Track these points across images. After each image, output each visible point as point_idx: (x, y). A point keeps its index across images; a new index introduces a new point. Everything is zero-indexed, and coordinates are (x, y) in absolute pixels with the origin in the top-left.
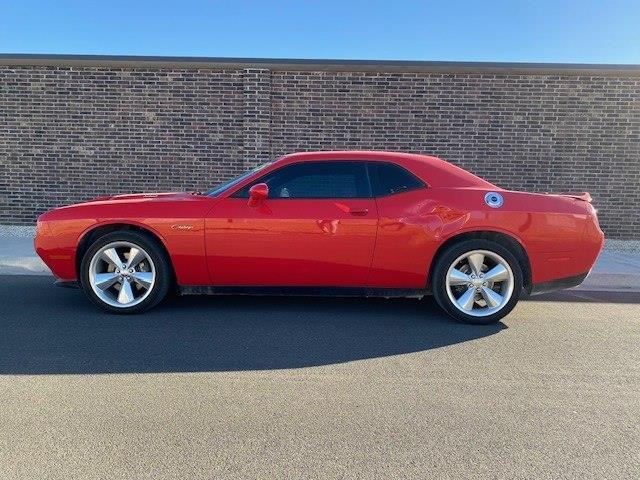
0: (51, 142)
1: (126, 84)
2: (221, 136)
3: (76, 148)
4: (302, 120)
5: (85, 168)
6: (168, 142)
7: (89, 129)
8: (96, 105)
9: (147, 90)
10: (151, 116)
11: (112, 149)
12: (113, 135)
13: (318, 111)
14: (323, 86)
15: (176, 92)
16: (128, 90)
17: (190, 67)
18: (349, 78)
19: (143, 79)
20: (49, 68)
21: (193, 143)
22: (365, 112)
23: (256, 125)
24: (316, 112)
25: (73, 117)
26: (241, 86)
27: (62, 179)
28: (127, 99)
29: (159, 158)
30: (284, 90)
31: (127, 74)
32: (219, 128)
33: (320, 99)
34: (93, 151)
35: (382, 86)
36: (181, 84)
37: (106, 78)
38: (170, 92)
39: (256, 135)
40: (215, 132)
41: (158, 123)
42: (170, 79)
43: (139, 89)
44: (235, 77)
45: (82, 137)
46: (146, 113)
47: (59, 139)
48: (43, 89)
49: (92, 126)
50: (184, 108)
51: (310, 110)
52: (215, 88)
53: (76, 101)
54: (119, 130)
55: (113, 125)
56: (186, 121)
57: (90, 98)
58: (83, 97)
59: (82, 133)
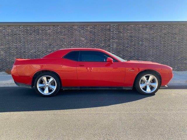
0: (54, 47)
1: (76, 30)
2: (104, 44)
4: (127, 39)
6: (88, 47)
7: (65, 43)
8: (67, 37)
9: (82, 31)
10: (83, 39)
12: (72, 45)
13: (132, 36)
14: (133, 29)
15: (91, 32)
16: (77, 32)
17: (95, 25)
18: (141, 27)
19: (81, 28)
20: (54, 26)
22: (145, 36)
23: (114, 41)
24: (131, 36)
25: (60, 40)
26: (109, 30)
28: (76, 34)
30: (122, 30)
31: (76, 27)
32: (103, 42)
33: (132, 32)
35: (150, 29)
36: (92, 29)
37: (70, 28)
38: (89, 32)
39: (114, 43)
40: (102, 43)
41: (85, 41)
42: (89, 28)
43: (80, 32)
44: (108, 27)
45: (63, 46)
46: (82, 38)
47: (56, 46)
48: (52, 32)
49: (66, 42)
50: (93, 37)
51: (130, 36)
52: (102, 30)
53: (61, 35)
54: (74, 43)
55: (72, 42)
56: (93, 40)
57: (65, 34)
58: (63, 34)
59: (63, 45)
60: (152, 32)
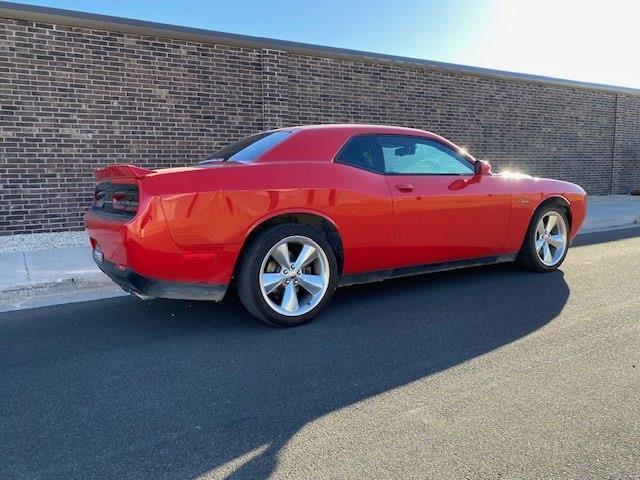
0: (28, 121)
1: (130, 53)
2: (241, 119)
3: (67, 131)
4: (315, 105)
5: (81, 156)
6: (184, 125)
7: (84, 107)
8: (92, 77)
9: (157, 62)
10: (162, 93)
11: (117, 132)
12: (117, 115)
14: (331, 73)
15: (191, 68)
16: (134, 61)
17: (206, 41)
18: (352, 67)
19: (152, 49)
20: (22, 22)
21: (211, 126)
23: (276, 108)
24: (326, 97)
25: (60, 90)
26: (258, 67)
27: (47, 171)
28: (133, 71)
29: (175, 143)
30: (298, 73)
31: (132, 41)
32: (239, 110)
33: (329, 85)
34: (90, 135)
35: (376, 77)
36: (195, 58)
37: (105, 44)
38: (184, 66)
40: (234, 114)
41: (172, 102)
42: (184, 52)
43: (147, 61)
44: (253, 55)
45: (74, 116)
46: (157, 90)
47: (40, 118)
48: (12, 49)
49: (87, 101)
50: (201, 87)
51: (321, 96)
52: (232, 66)
53: (64, 70)
54: (124, 108)
55: (116, 103)
56: (202, 101)
57: (83, 66)
58: (73, 65)
59: (74, 111)
60: (380, 88)
